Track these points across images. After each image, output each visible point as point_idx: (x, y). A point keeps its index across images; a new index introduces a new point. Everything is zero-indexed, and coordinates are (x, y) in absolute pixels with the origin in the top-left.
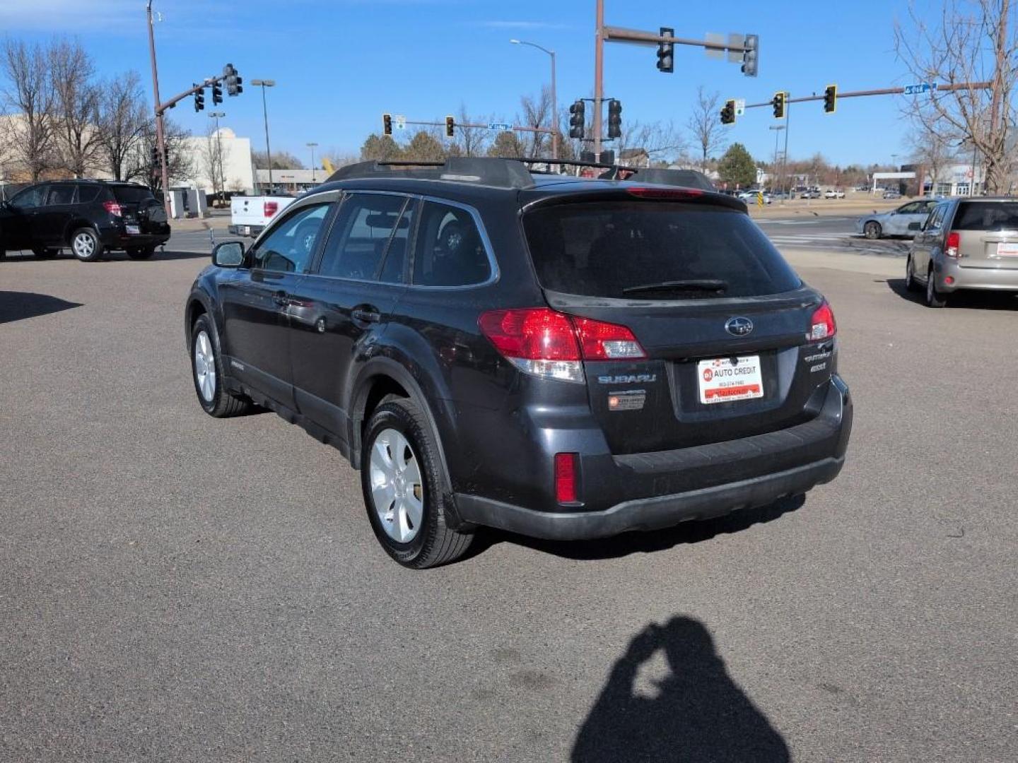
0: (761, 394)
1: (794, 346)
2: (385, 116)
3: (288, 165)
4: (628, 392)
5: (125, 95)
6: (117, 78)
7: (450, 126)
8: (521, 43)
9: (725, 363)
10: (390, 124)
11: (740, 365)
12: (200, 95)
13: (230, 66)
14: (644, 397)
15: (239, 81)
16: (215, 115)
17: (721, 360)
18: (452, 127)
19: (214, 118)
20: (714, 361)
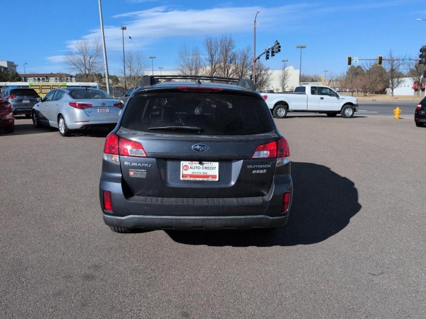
0: (217, 179)
1: (241, 160)
2: (349, 57)
3: (317, 80)
4: (137, 170)
5: (246, 55)
6: (244, 49)
7: (380, 60)
8: (422, 20)
9: (196, 164)
10: (351, 61)
11: (205, 165)
12: (268, 54)
13: (277, 41)
14: (146, 173)
15: (280, 47)
16: (284, 61)
17: (194, 162)
18: (381, 60)
19: (284, 62)
20: (190, 162)
